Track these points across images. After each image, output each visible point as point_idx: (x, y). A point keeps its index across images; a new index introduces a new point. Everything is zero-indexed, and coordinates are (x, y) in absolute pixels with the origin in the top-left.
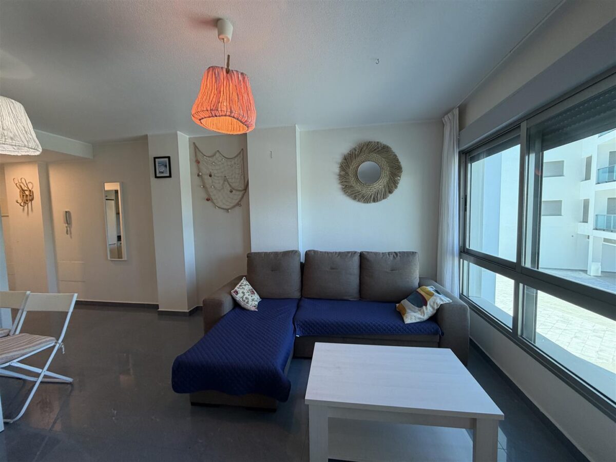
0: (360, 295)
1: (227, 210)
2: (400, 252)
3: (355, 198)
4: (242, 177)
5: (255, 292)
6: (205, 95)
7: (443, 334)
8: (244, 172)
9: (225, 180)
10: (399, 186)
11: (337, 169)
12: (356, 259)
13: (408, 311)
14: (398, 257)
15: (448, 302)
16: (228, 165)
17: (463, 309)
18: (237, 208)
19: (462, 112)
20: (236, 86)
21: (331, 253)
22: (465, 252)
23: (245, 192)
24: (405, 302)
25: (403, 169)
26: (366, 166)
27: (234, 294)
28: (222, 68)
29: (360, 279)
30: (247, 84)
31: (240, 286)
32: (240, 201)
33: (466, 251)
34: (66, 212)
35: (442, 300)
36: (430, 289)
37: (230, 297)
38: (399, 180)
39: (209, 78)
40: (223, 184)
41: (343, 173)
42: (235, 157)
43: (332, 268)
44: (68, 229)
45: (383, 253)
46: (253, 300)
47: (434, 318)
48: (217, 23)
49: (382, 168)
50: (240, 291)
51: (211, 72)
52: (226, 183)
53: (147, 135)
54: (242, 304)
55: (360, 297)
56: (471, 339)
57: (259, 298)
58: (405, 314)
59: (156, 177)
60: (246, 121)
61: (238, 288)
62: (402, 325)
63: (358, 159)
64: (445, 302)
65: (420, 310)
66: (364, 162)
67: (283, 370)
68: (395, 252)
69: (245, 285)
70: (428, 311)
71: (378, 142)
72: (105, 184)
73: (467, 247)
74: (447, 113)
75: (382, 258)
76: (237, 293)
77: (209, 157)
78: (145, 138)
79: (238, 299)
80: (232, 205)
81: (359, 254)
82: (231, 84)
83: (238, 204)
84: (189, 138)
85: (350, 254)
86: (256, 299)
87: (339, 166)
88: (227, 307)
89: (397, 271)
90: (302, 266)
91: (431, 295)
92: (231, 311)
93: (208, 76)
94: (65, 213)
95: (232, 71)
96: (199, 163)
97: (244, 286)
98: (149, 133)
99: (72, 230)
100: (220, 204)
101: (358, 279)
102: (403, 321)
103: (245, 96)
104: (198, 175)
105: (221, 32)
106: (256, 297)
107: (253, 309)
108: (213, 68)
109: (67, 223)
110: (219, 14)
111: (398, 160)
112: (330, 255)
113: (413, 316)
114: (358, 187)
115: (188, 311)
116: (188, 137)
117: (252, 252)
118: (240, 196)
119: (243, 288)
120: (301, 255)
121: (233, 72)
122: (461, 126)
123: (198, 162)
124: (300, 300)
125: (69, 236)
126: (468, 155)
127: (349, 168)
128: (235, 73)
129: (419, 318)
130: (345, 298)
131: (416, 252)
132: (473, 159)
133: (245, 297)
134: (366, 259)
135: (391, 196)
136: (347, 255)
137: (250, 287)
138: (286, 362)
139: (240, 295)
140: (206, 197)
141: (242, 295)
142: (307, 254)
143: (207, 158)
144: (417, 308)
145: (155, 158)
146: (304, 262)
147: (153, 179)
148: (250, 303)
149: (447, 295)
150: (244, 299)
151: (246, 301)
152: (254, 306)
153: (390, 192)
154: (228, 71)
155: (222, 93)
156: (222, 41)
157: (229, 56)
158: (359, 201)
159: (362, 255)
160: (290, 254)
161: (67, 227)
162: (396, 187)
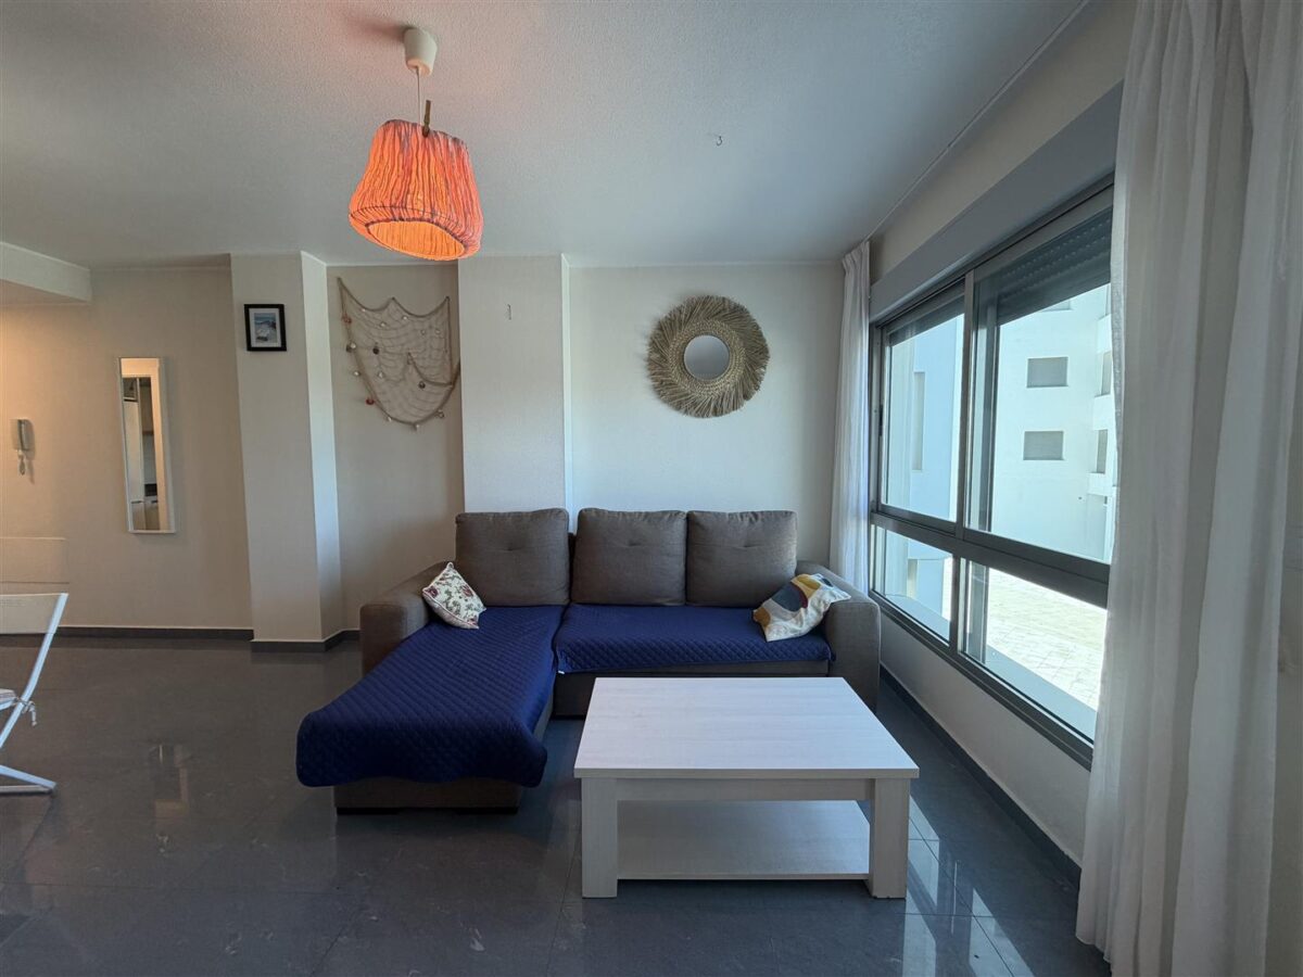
0: (686, 594)
1: (413, 425)
2: (762, 512)
3: (678, 408)
4: (447, 358)
5: (474, 593)
6: (379, 176)
7: (834, 657)
8: (450, 347)
9: (409, 361)
10: (763, 385)
11: (643, 348)
12: (680, 525)
13: (773, 618)
14: (759, 521)
15: (843, 598)
16: (415, 330)
17: (870, 610)
18: (435, 422)
19: (876, 249)
20: (442, 163)
21: (630, 514)
22: (878, 511)
23: (452, 389)
24: (770, 604)
25: (771, 353)
26: (702, 345)
27: (429, 596)
28: (415, 125)
29: (686, 565)
30: (466, 160)
31: (441, 579)
32: (441, 406)
33: (880, 509)
34: (20, 422)
35: (834, 596)
36: (816, 578)
37: (421, 601)
38: (763, 374)
39: (387, 142)
40: (405, 369)
41: (656, 356)
42: (431, 314)
43: (632, 544)
44: (25, 460)
45: (730, 515)
46: (469, 607)
47: (821, 630)
48: (403, 34)
49: (731, 350)
50: (442, 589)
51: (390, 132)
52: (411, 368)
53: (229, 255)
54: (446, 615)
55: (687, 600)
56: (882, 667)
57: (482, 605)
58: (768, 623)
59: (250, 349)
60: (463, 234)
61: (438, 583)
62: (761, 644)
63: (686, 329)
64: (838, 600)
65: (794, 616)
66: (696, 336)
67: (533, 729)
68: (753, 513)
69: (452, 578)
70: (810, 617)
71: (724, 299)
72: (123, 360)
73: (883, 502)
74: (849, 251)
75: (729, 522)
76: (435, 592)
77: (373, 310)
78: (225, 261)
79: (437, 606)
80: (423, 415)
81: (685, 516)
82: (432, 158)
83: (436, 414)
84: (328, 268)
85: (666, 517)
86: (475, 605)
87: (646, 341)
88: (415, 620)
89: (756, 548)
90: (572, 540)
91: (815, 587)
92: (422, 629)
93: (384, 139)
94: (17, 425)
95: (435, 132)
96: (350, 322)
97: (449, 581)
98: (233, 253)
99: (35, 463)
100: (397, 413)
101: (682, 564)
102: (764, 637)
103: (462, 184)
104: (349, 349)
105: (412, 53)
106: (476, 601)
107: (470, 625)
108: (396, 124)
109: (23, 449)
110: (409, 17)
111: (761, 335)
112: (628, 517)
113: (783, 627)
114: (684, 386)
115: (323, 641)
116: (325, 265)
117: (467, 511)
118: (440, 398)
119: (448, 584)
120: (571, 518)
121: (436, 135)
122: (873, 278)
123: (347, 320)
124: (566, 607)
125: (26, 477)
126: (885, 330)
127: (668, 346)
128: (441, 137)
129: (795, 631)
130: (659, 601)
131: (791, 513)
132: (895, 338)
133: (451, 601)
134: (698, 524)
135: (747, 404)
136: (661, 518)
137: (463, 582)
138: (538, 715)
139: (442, 596)
140: (366, 395)
141: (446, 596)
142: (582, 516)
143: (370, 313)
144: (790, 612)
145: (247, 307)
146: (575, 533)
147: (242, 353)
148: (463, 613)
149: (843, 587)
150: (450, 605)
151: (455, 609)
152: (472, 620)
153: (747, 397)
154: (426, 133)
155: (414, 174)
156: (415, 71)
157: (428, 103)
158: (686, 412)
159: (691, 520)
160: (548, 517)
161: (21, 457)
162: (757, 388)
